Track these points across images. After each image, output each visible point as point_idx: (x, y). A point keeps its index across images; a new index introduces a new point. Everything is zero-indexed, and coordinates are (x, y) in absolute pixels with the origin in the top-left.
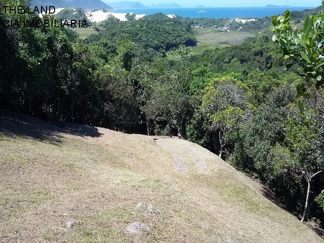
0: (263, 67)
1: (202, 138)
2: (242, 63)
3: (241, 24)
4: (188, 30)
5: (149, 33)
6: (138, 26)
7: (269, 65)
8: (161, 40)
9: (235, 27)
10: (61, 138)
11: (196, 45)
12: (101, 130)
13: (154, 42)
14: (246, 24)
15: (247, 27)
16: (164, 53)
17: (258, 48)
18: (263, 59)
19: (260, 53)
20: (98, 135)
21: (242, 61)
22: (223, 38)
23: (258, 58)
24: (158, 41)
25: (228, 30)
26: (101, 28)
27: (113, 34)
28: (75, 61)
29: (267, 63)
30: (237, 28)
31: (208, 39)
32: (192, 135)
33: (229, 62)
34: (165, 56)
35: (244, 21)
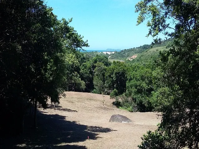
15: (115, 56)
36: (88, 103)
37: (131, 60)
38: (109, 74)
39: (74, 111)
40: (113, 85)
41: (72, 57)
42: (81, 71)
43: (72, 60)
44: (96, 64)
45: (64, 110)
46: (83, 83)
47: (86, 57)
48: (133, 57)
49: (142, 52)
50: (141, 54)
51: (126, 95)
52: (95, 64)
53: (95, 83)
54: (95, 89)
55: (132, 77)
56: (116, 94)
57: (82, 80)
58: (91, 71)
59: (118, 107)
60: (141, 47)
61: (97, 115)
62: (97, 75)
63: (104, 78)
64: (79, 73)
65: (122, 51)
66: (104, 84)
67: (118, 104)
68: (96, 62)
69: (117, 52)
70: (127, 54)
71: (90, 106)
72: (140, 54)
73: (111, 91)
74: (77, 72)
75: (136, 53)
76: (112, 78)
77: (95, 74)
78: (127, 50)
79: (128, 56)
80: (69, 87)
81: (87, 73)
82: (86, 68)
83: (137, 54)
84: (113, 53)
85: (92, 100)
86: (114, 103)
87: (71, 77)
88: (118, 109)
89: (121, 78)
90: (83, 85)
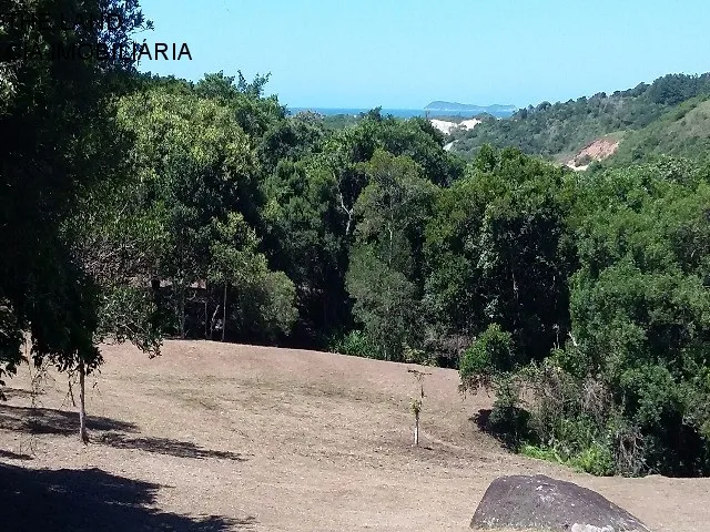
36: (314, 411)
37: (584, 168)
38: (448, 230)
39: (218, 454)
40: (479, 303)
41: (209, 118)
42: (272, 209)
43: (213, 133)
44: (368, 168)
45: (152, 445)
46: (280, 286)
47: (304, 129)
48: (593, 151)
49: (651, 120)
50: (646, 133)
51: (568, 368)
52: (359, 166)
53: (357, 286)
54: (361, 326)
55: (611, 245)
56: (503, 362)
57: (273, 267)
58: (331, 209)
59: (512, 445)
60: (642, 88)
61: (378, 481)
62: (372, 237)
63: (419, 257)
64: (253, 220)
65: (524, 114)
66: (419, 294)
67: (509, 428)
68: (364, 151)
69: (492, 119)
70: (553, 131)
71: (328, 435)
72: (639, 136)
73: (461, 340)
74: (240, 217)
75: (610, 126)
76: (473, 256)
77: (364, 228)
78: (558, 105)
79: (562, 144)
80: (192, 309)
81: (306, 225)
82: (299, 193)
83: (622, 133)
84: (470, 124)
85: (341, 394)
86: (482, 419)
87: (206, 243)
88: (511, 457)
89: (530, 258)
90: (278, 300)
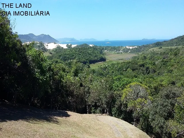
0: (145, 73)
1: (121, 115)
2: (133, 71)
3: (129, 49)
4: (101, 53)
5: (80, 55)
6: (73, 51)
7: (148, 72)
8: (87, 59)
9: (126, 51)
10: (58, 120)
11: (105, 61)
12: (69, 113)
13: (83, 59)
14: (132, 49)
15: (133, 51)
16: (89, 66)
17: (141, 63)
18: (144, 69)
19: (143, 65)
20: (69, 116)
21: (133, 70)
22: (120, 57)
23: (141, 68)
24: (85, 59)
25: (123, 53)
26: (53, 53)
27: (60, 56)
28: (55, 75)
29: (147, 71)
30: (127, 51)
31: (112, 57)
32: (115, 114)
33: (126, 70)
34: (89, 67)
35: (131, 48)
